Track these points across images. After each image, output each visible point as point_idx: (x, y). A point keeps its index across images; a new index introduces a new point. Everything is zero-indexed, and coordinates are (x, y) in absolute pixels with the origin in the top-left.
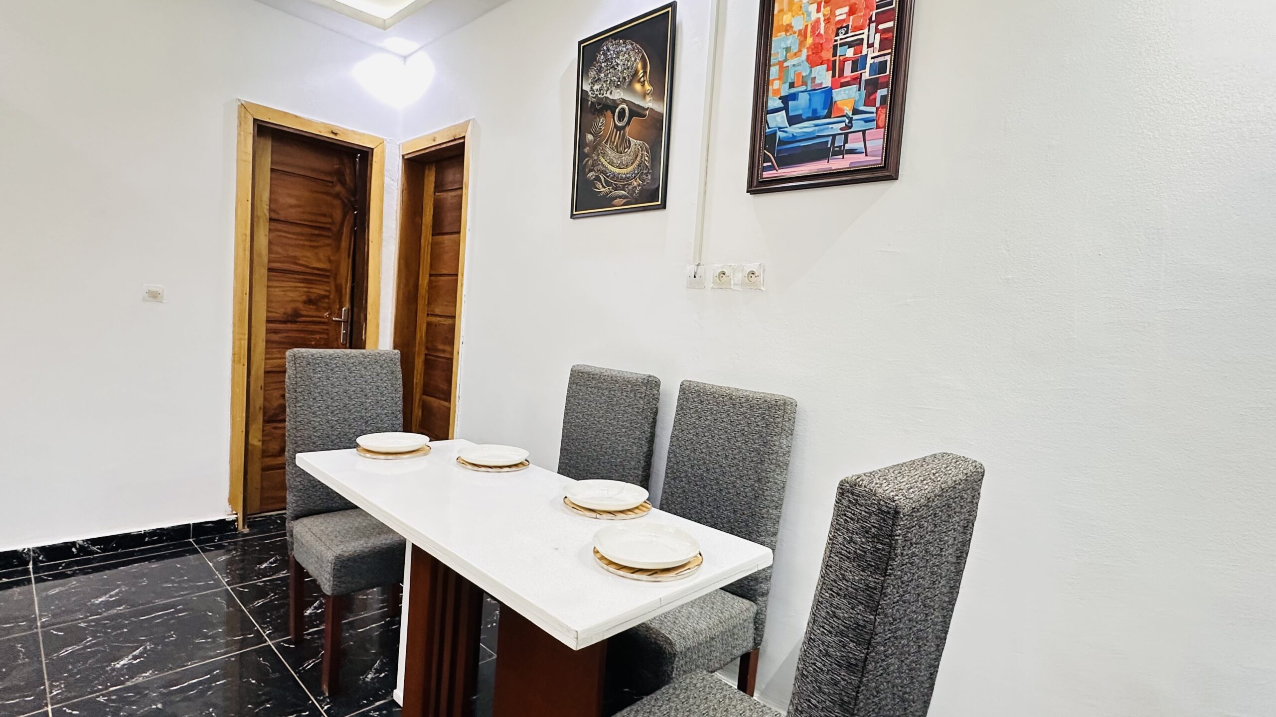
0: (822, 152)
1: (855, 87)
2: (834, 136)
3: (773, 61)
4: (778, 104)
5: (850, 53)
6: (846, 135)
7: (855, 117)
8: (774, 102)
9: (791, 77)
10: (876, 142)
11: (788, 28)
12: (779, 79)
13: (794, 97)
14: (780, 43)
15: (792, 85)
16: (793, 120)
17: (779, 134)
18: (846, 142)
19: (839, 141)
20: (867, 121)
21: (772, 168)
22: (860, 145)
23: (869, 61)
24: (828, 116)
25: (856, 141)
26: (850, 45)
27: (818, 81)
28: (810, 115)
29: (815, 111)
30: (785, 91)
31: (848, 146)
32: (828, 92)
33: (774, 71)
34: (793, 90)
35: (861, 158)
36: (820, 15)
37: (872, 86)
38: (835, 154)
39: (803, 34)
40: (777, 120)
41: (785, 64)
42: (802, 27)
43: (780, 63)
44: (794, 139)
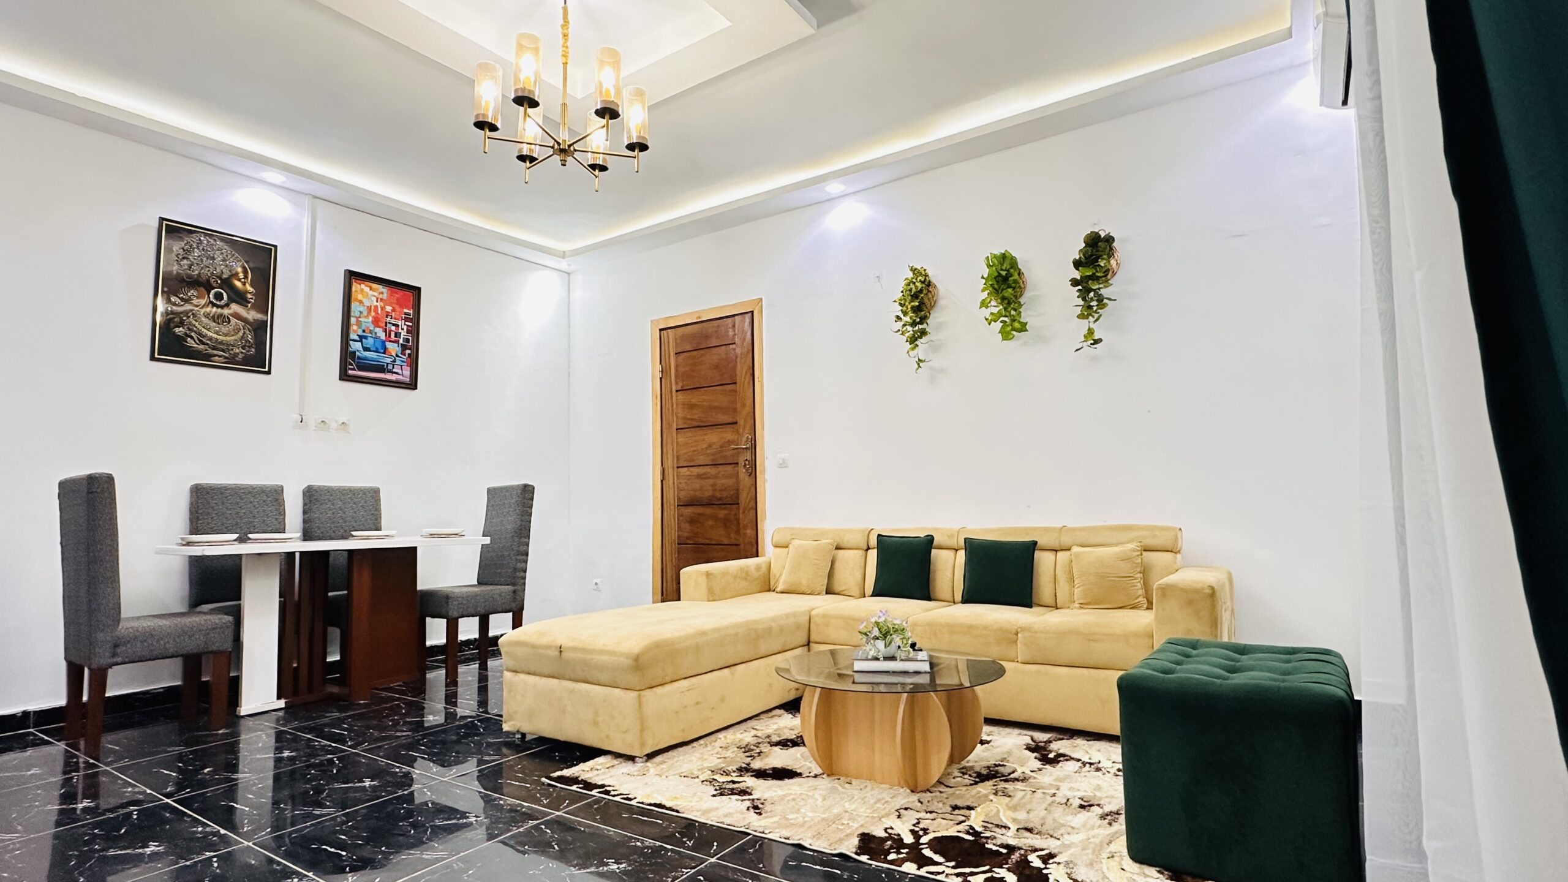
0: (381, 369)
1: (396, 345)
2: (387, 364)
3: (352, 314)
4: (357, 338)
5: (393, 328)
6: (393, 365)
7: (397, 358)
8: (353, 336)
9: (364, 327)
10: (407, 372)
11: (361, 302)
12: (356, 325)
13: (366, 337)
14: (354, 306)
15: (364, 331)
16: (366, 349)
17: (357, 353)
18: (393, 368)
19: (390, 367)
20: (402, 361)
21: (354, 369)
22: (400, 371)
23: (402, 336)
24: (384, 353)
25: (397, 369)
26: (394, 325)
27: (378, 335)
28: (374, 349)
29: (377, 348)
30: (360, 332)
31: (394, 370)
32: (384, 342)
33: (353, 320)
34: (365, 334)
35: (400, 377)
36: (378, 304)
37: (404, 348)
38: (390, 372)
39: (369, 309)
40: (356, 346)
41: (360, 319)
42: (369, 305)
43: (358, 318)
44: (366, 359)
